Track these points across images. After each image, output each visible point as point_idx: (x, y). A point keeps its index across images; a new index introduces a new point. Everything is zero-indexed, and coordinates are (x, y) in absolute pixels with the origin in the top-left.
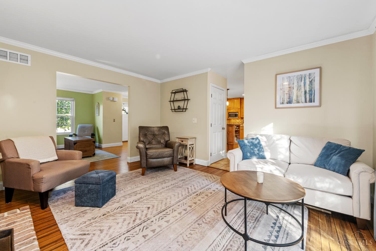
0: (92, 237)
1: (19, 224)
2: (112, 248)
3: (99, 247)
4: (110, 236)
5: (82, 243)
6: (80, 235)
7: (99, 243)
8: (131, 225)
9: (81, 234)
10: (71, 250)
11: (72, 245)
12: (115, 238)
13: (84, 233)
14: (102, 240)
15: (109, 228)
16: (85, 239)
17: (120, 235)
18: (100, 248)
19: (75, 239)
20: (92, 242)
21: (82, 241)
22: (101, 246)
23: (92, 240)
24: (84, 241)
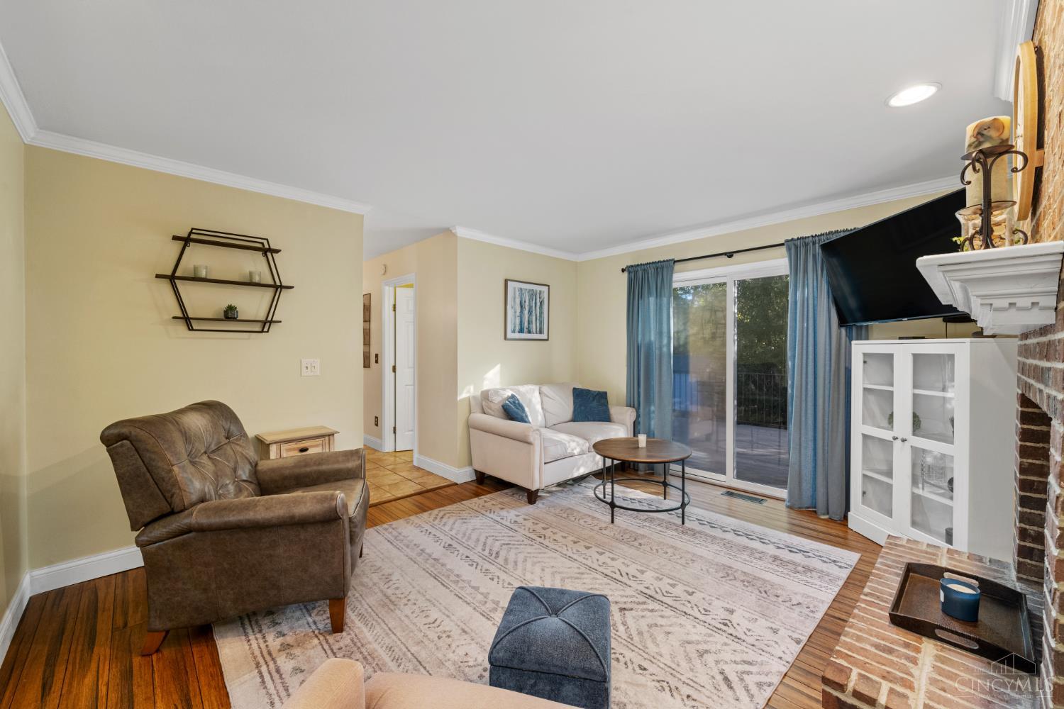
0: (726, 663)
1: (871, 635)
2: (735, 625)
3: (742, 643)
4: (710, 635)
5: (749, 673)
6: (731, 688)
7: (735, 646)
8: (668, 612)
9: (728, 686)
10: (775, 683)
11: (765, 687)
12: (711, 627)
13: (723, 682)
14: (726, 644)
15: (689, 643)
16: (737, 672)
17: (702, 623)
18: (744, 641)
19: (748, 691)
20: (738, 658)
21: (745, 676)
22: (739, 641)
23: (733, 660)
24: (744, 672)
